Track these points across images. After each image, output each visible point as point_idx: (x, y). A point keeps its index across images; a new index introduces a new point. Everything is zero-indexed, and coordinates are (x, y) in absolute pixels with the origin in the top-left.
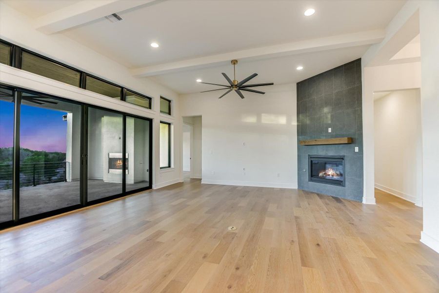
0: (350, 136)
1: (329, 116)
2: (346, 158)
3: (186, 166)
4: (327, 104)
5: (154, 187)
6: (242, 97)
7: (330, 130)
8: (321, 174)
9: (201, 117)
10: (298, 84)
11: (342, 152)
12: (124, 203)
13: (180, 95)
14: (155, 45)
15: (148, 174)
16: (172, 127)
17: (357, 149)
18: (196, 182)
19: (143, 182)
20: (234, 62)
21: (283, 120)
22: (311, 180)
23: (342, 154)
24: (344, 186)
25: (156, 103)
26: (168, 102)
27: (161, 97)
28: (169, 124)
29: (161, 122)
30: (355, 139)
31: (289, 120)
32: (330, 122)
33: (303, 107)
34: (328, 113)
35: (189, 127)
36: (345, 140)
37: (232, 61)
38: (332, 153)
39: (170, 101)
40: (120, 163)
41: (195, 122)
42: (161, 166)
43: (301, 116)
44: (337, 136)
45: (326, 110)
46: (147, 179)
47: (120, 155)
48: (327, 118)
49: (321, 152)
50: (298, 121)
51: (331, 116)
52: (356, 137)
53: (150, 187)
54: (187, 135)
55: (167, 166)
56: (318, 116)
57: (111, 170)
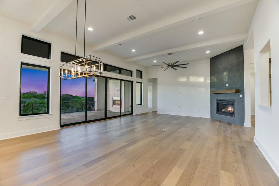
0: (237, 89)
1: (227, 77)
2: (235, 101)
3: (150, 105)
4: (225, 70)
5: (134, 114)
6: (176, 70)
7: (227, 85)
8: (223, 110)
9: (157, 78)
10: (211, 59)
11: (233, 97)
12: (120, 119)
13: (146, 68)
14: (134, 51)
15: (131, 108)
16: (142, 84)
17: (241, 96)
18: (155, 113)
19: (128, 112)
20: (170, 54)
21: (202, 80)
22: (217, 113)
23: (233, 98)
24: (234, 117)
25: (135, 74)
26: (140, 72)
27: (137, 70)
28: (141, 83)
29: (137, 82)
30: (240, 91)
31: (205, 79)
32: (227, 81)
33: (213, 72)
34: (227, 75)
35: (151, 84)
36: (234, 91)
37: (169, 54)
38: (228, 98)
39: (141, 72)
40: (119, 102)
41: (154, 81)
42: (137, 104)
43: (212, 77)
44: (231, 89)
45: (225, 74)
46: (130, 110)
47: (119, 98)
48: (225, 78)
49: (223, 97)
50: (211, 80)
51: (228, 77)
52: (241, 89)
53: (132, 114)
54: (150, 88)
55: (140, 104)
56: (221, 77)
57: (113, 106)
